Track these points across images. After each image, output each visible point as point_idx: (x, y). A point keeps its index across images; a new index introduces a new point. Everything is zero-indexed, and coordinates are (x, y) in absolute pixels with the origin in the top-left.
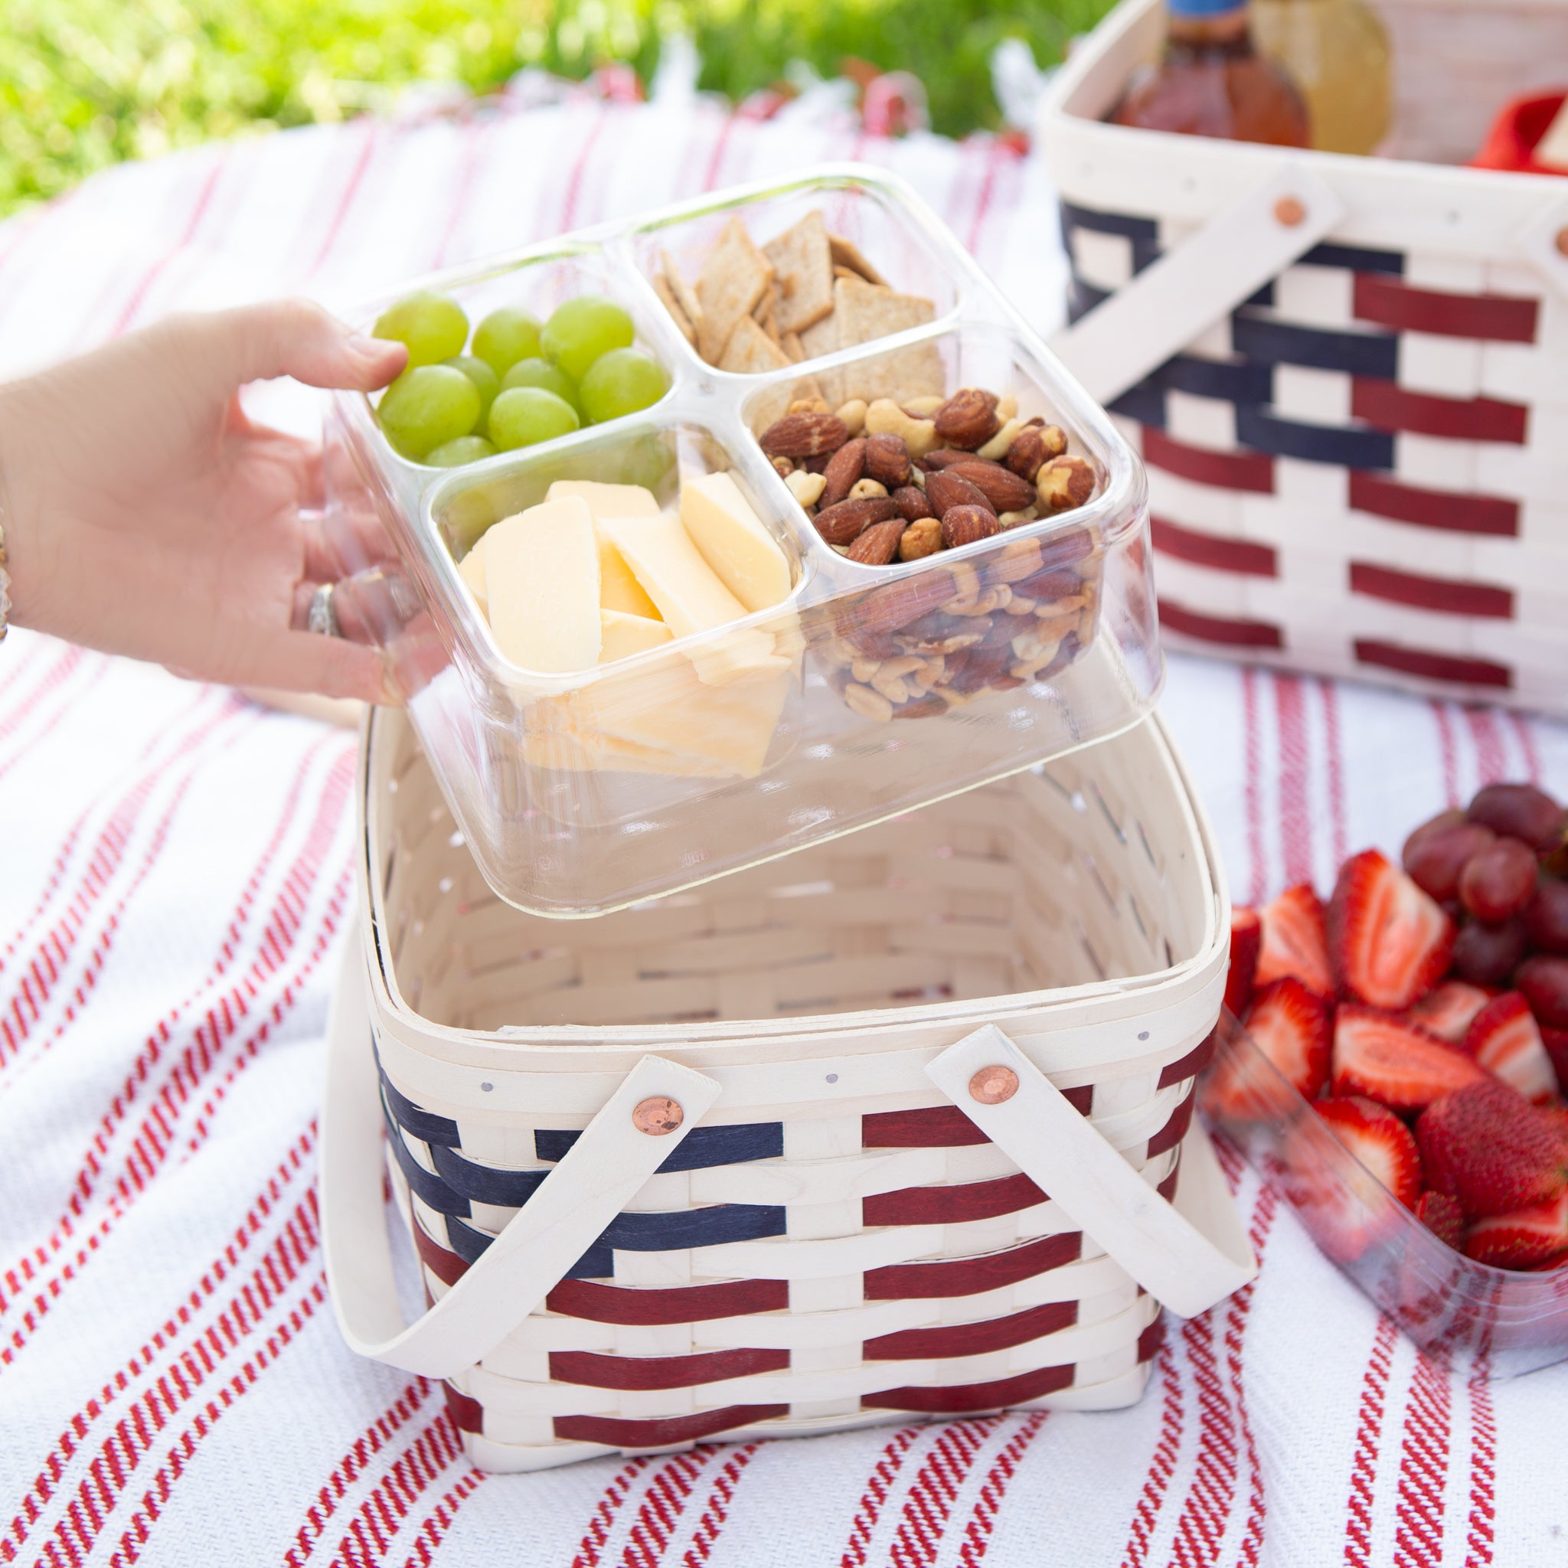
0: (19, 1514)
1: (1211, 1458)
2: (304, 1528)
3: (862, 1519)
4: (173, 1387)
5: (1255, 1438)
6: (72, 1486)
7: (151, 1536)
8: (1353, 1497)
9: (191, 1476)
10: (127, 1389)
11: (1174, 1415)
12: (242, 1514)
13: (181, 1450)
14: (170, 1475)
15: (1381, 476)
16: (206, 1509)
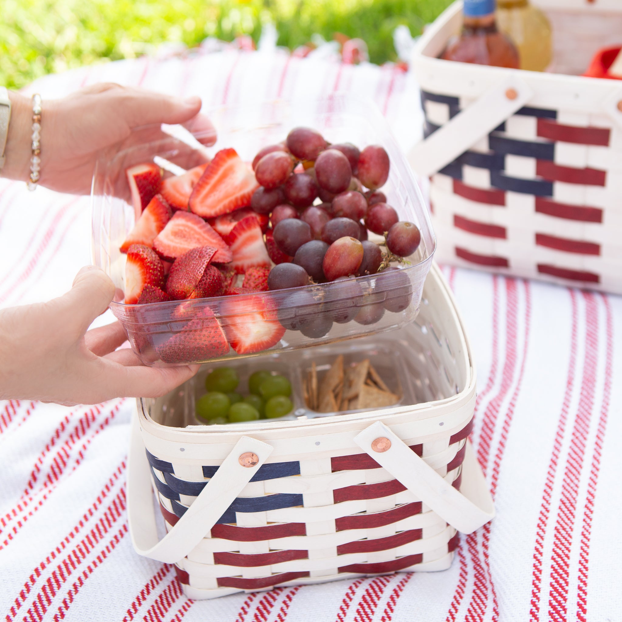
0: (13, 605)
1: (478, 591)
2: (126, 617)
3: (340, 615)
4: (74, 559)
5: (494, 585)
6: (34, 595)
7: (66, 616)
8: (532, 609)
9: (82, 594)
10: (56, 559)
11: (464, 574)
12: (102, 610)
13: (78, 583)
14: (73, 593)
15: (548, 199)
16: (87, 607)
